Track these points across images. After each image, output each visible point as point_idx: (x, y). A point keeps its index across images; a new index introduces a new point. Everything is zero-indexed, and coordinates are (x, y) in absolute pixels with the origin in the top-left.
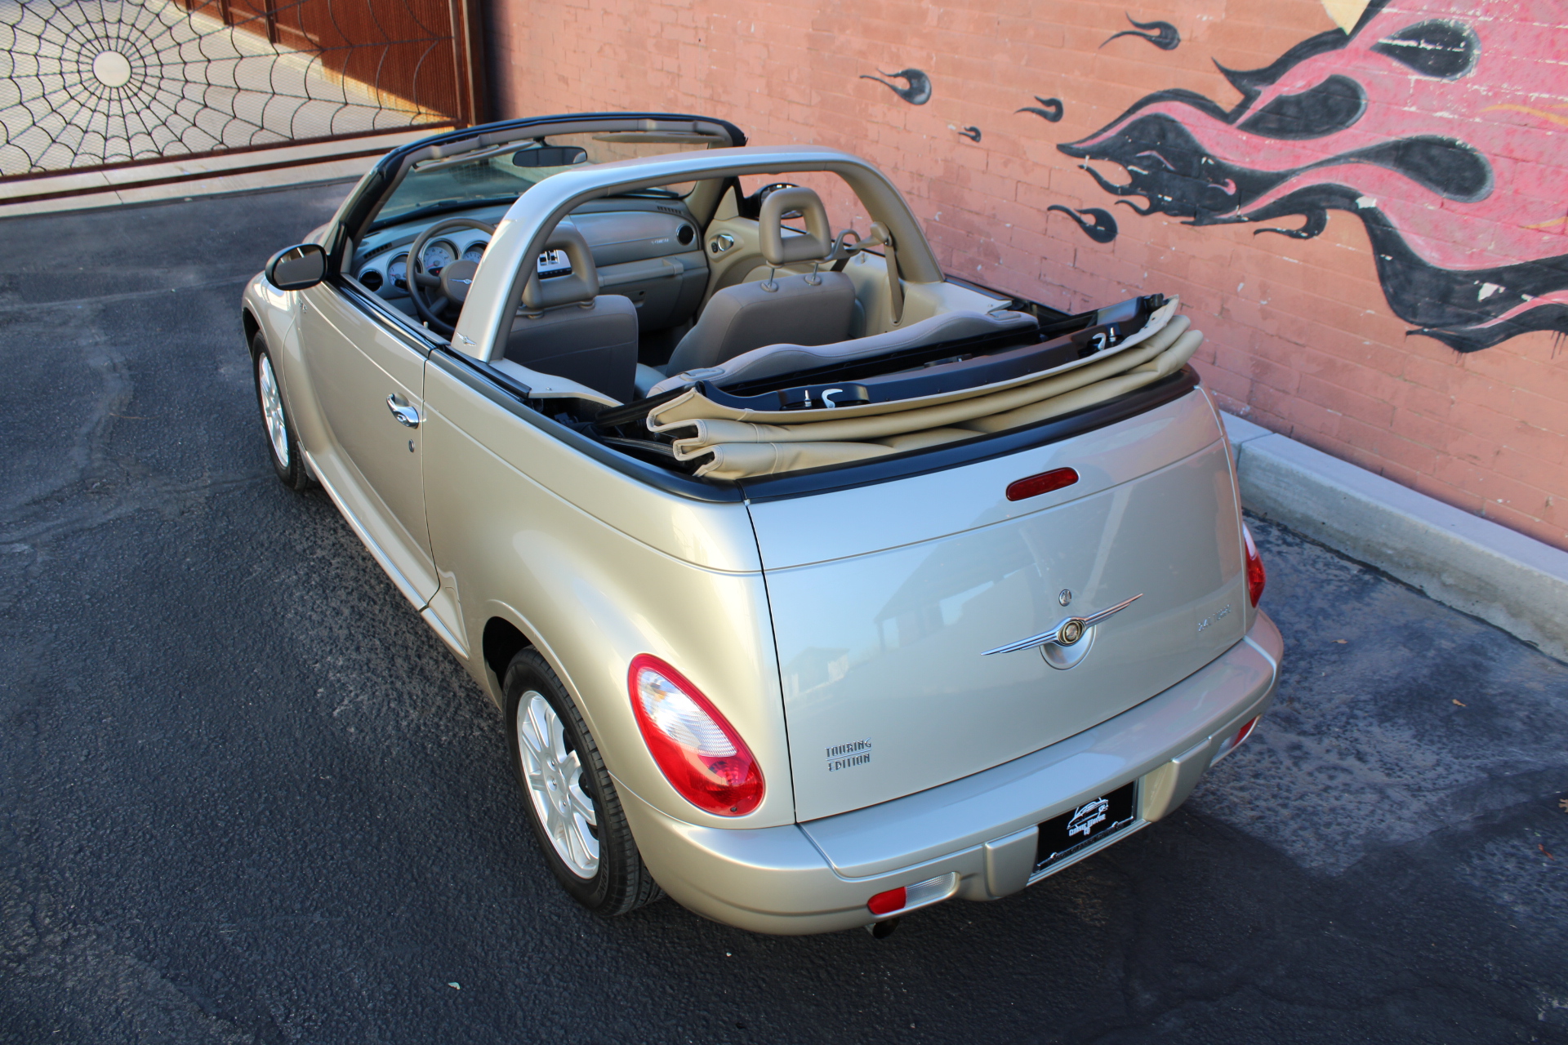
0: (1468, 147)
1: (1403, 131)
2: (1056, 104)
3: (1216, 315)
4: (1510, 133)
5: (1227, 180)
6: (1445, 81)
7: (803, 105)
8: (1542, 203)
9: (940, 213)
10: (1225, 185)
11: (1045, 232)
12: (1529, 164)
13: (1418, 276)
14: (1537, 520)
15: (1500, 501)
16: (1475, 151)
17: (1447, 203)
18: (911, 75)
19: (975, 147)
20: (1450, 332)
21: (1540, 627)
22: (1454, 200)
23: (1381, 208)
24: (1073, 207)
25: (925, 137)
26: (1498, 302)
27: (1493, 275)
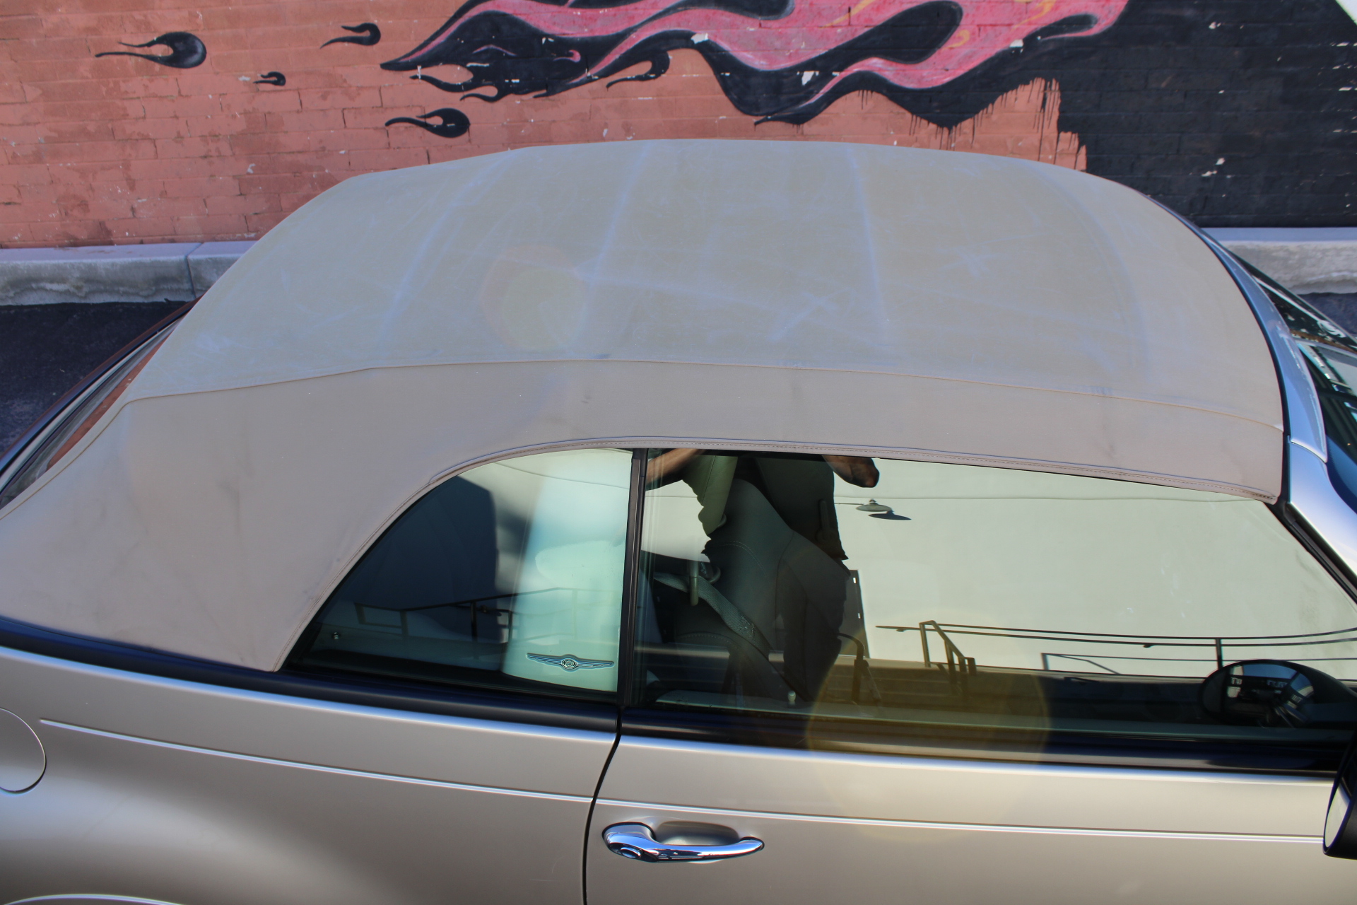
2: (375, 27)
5: (571, 51)
7: (14, 104)
8: (831, 7)
9: (253, 165)
10: (571, 55)
11: (389, 146)
13: (754, 80)
17: (764, 23)
18: (167, 39)
19: (281, 91)
20: (787, 113)
22: (769, 20)
23: (712, 40)
24: (413, 115)
25: (210, 96)
26: (816, 83)
27: (809, 65)
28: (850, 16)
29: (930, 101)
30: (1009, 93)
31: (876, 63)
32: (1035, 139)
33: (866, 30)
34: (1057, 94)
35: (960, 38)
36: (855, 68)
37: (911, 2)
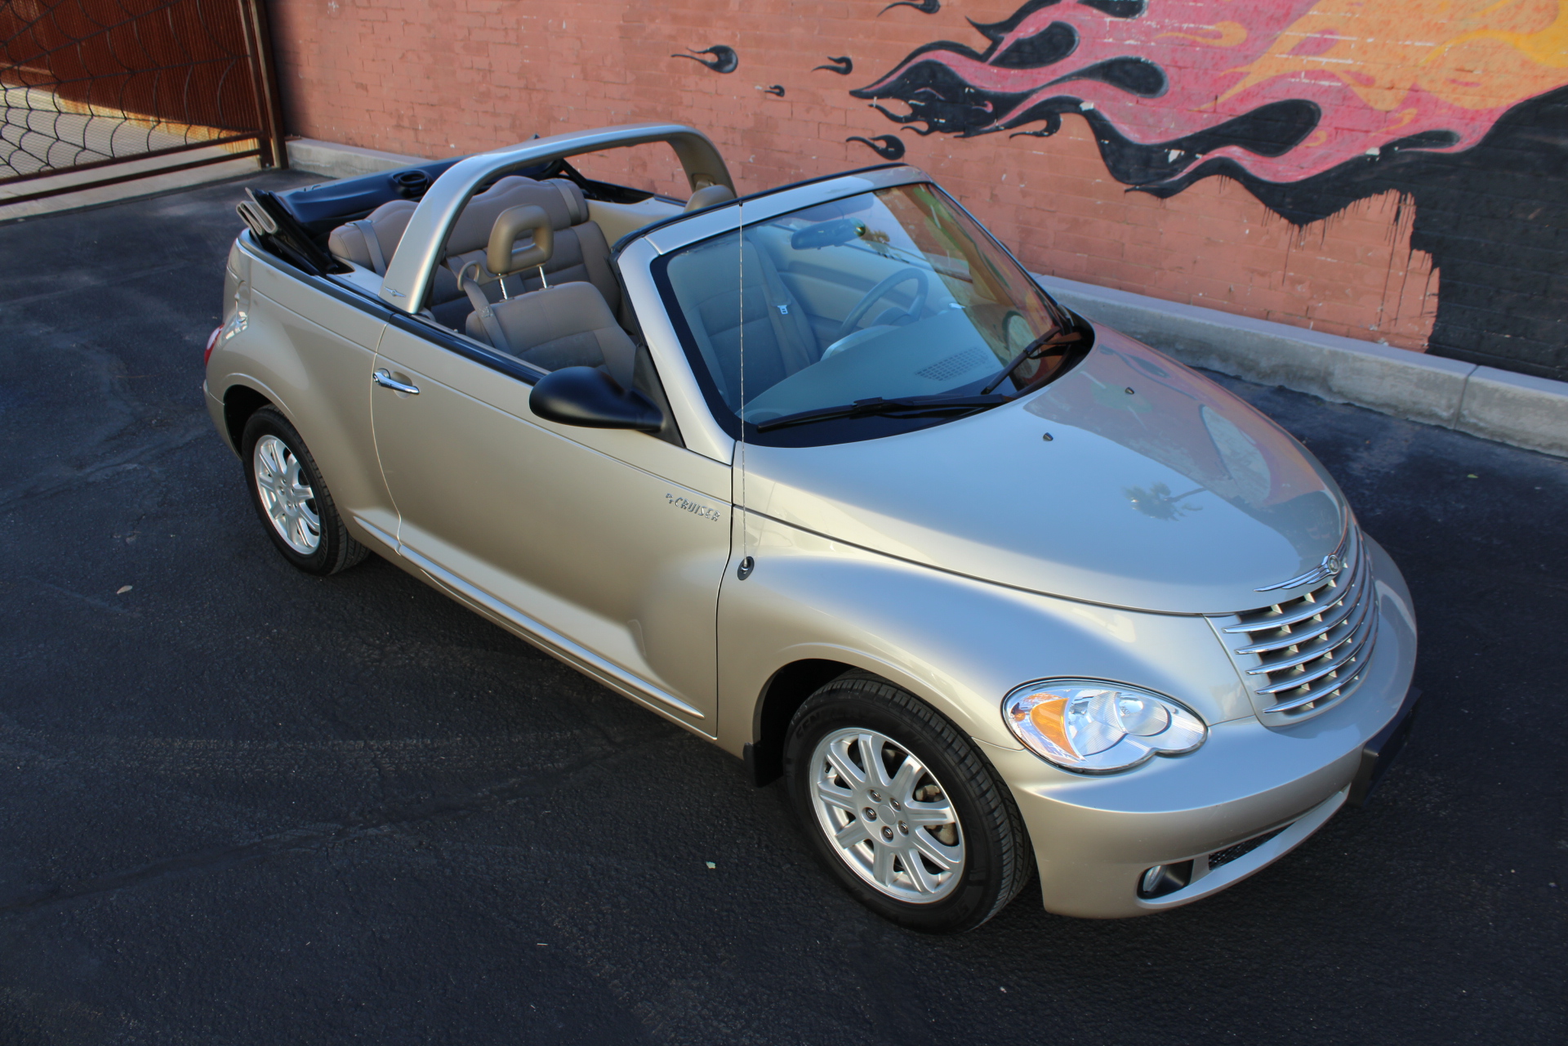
0: (1150, 62)
1: (1106, 56)
2: (848, 62)
3: (988, 200)
4: (1174, 51)
5: (986, 102)
6: (1129, 20)
7: (618, 84)
8: (1200, 93)
9: (753, 156)
10: (985, 106)
11: (846, 159)
12: (1188, 69)
13: (1128, 151)
14: (1226, 302)
15: (1201, 294)
16: (1154, 64)
17: (1141, 100)
18: (717, 50)
19: (780, 101)
20: (1153, 186)
21: (1241, 365)
22: (1145, 97)
23: (1097, 109)
24: (867, 136)
25: (735, 97)
26: (1182, 162)
27: (1176, 144)
28: (1215, 105)
29: (1284, 196)
30: (1362, 200)
31: (1235, 151)
32: (1385, 252)
33: (1229, 118)
34: (1412, 209)
35: (1317, 139)
36: (1216, 154)
37: (1273, 97)
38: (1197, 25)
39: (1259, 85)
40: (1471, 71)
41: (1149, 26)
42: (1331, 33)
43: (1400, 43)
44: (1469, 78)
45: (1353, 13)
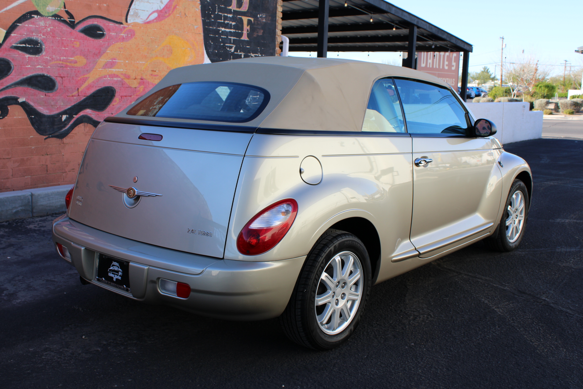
0: (49, 75)
1: (28, 74)
4: (59, 70)
6: (37, 56)
8: (72, 88)
12: (66, 78)
13: (44, 120)
16: (51, 76)
17: (47, 94)
20: (57, 134)
22: (49, 93)
23: (27, 101)
26: (68, 120)
27: (65, 113)
28: (78, 92)
31: (88, 111)
33: (85, 97)
36: (81, 114)
37: (99, 87)
38: (67, 58)
39: (93, 82)
40: (155, 71)
41: (47, 58)
42: (115, 59)
43: (136, 62)
44: (155, 73)
45: (121, 52)
